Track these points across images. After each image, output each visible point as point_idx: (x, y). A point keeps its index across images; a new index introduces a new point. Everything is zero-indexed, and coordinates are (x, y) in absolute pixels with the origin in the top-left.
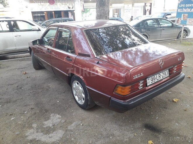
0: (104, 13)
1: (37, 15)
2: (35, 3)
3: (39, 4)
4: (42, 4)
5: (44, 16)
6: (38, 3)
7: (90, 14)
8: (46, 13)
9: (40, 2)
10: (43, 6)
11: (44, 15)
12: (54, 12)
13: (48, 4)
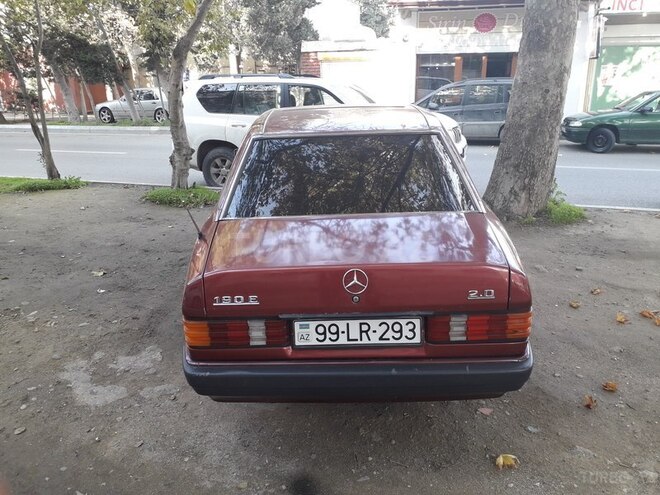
0: (536, 78)
1: (431, 65)
2: (433, 27)
3: (444, 30)
4: (453, 29)
5: (453, 67)
6: (443, 26)
7: (635, 69)
8: (459, 58)
9: (449, 25)
10: (456, 37)
11: (453, 64)
12: (488, 58)
13: (473, 30)
